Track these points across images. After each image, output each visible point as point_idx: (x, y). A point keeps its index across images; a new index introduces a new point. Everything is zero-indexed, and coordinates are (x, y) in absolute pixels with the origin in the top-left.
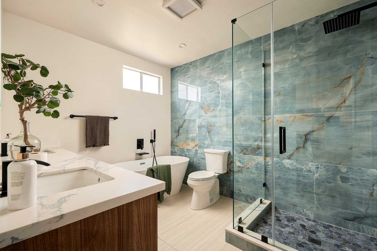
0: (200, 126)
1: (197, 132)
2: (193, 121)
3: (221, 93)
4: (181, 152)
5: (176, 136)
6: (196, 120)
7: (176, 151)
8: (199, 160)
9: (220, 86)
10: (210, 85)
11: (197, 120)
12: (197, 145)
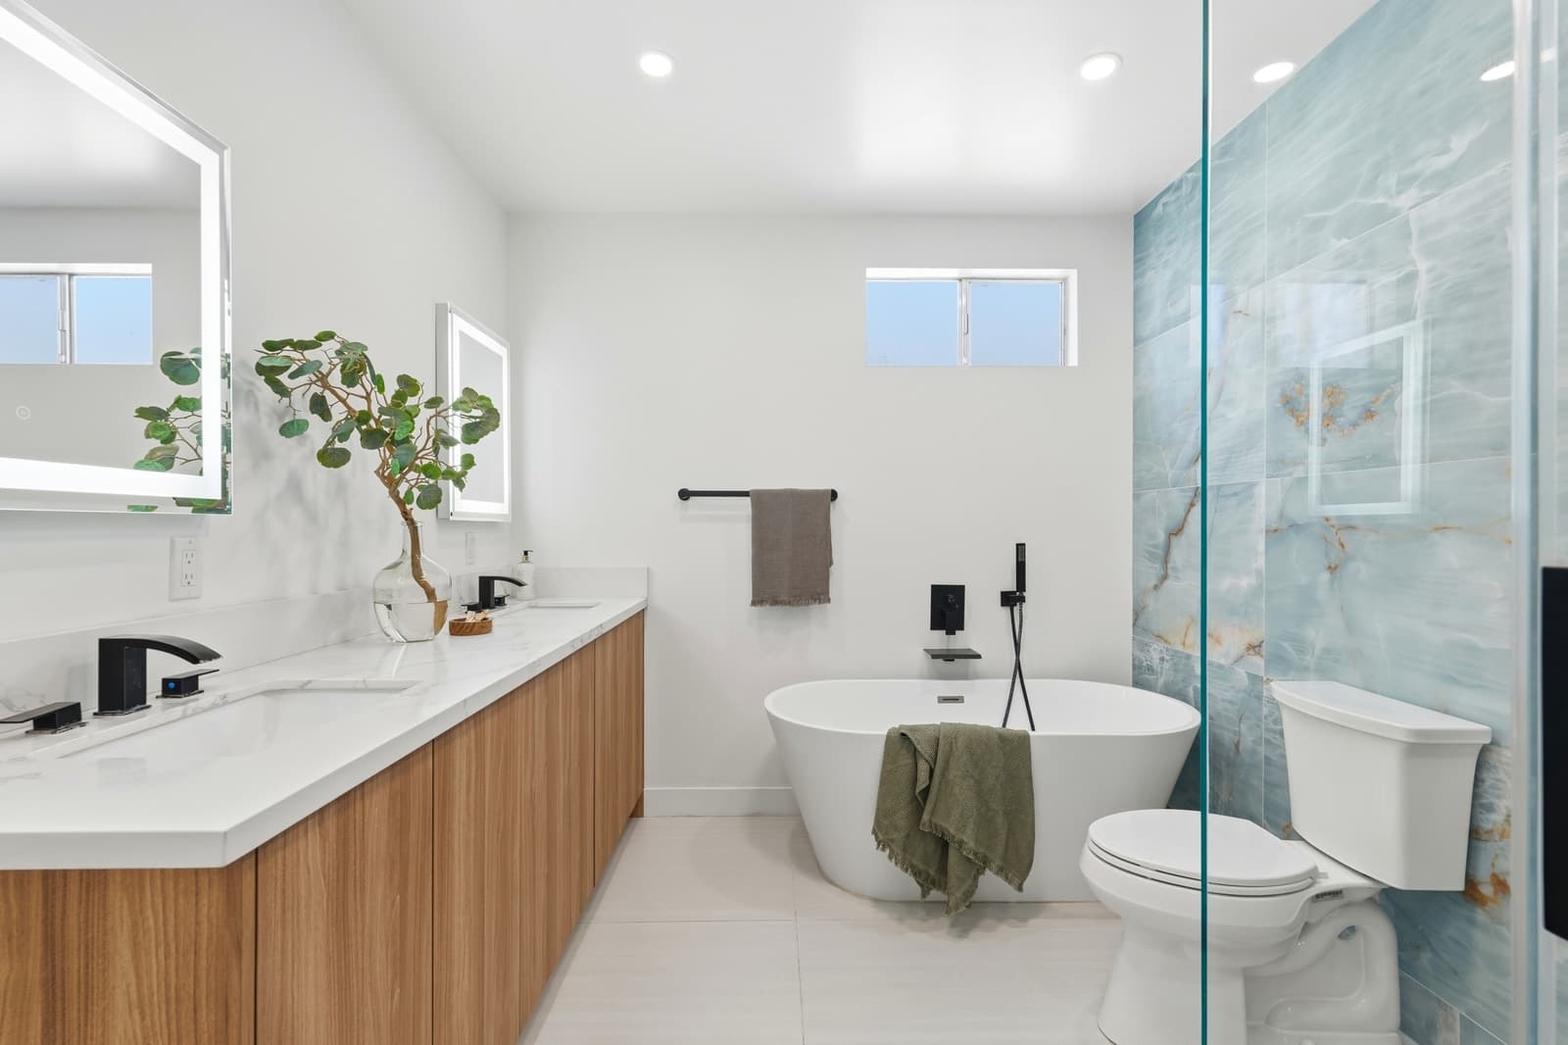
0: (1274, 526)
1: (1261, 562)
2: (1235, 494)
3: (1424, 279)
4: (1176, 671)
5: (1154, 582)
6: (1252, 485)
7: (1156, 663)
8: (1268, 742)
9: (1414, 228)
10: (1344, 241)
11: (1261, 491)
12: (1260, 646)
